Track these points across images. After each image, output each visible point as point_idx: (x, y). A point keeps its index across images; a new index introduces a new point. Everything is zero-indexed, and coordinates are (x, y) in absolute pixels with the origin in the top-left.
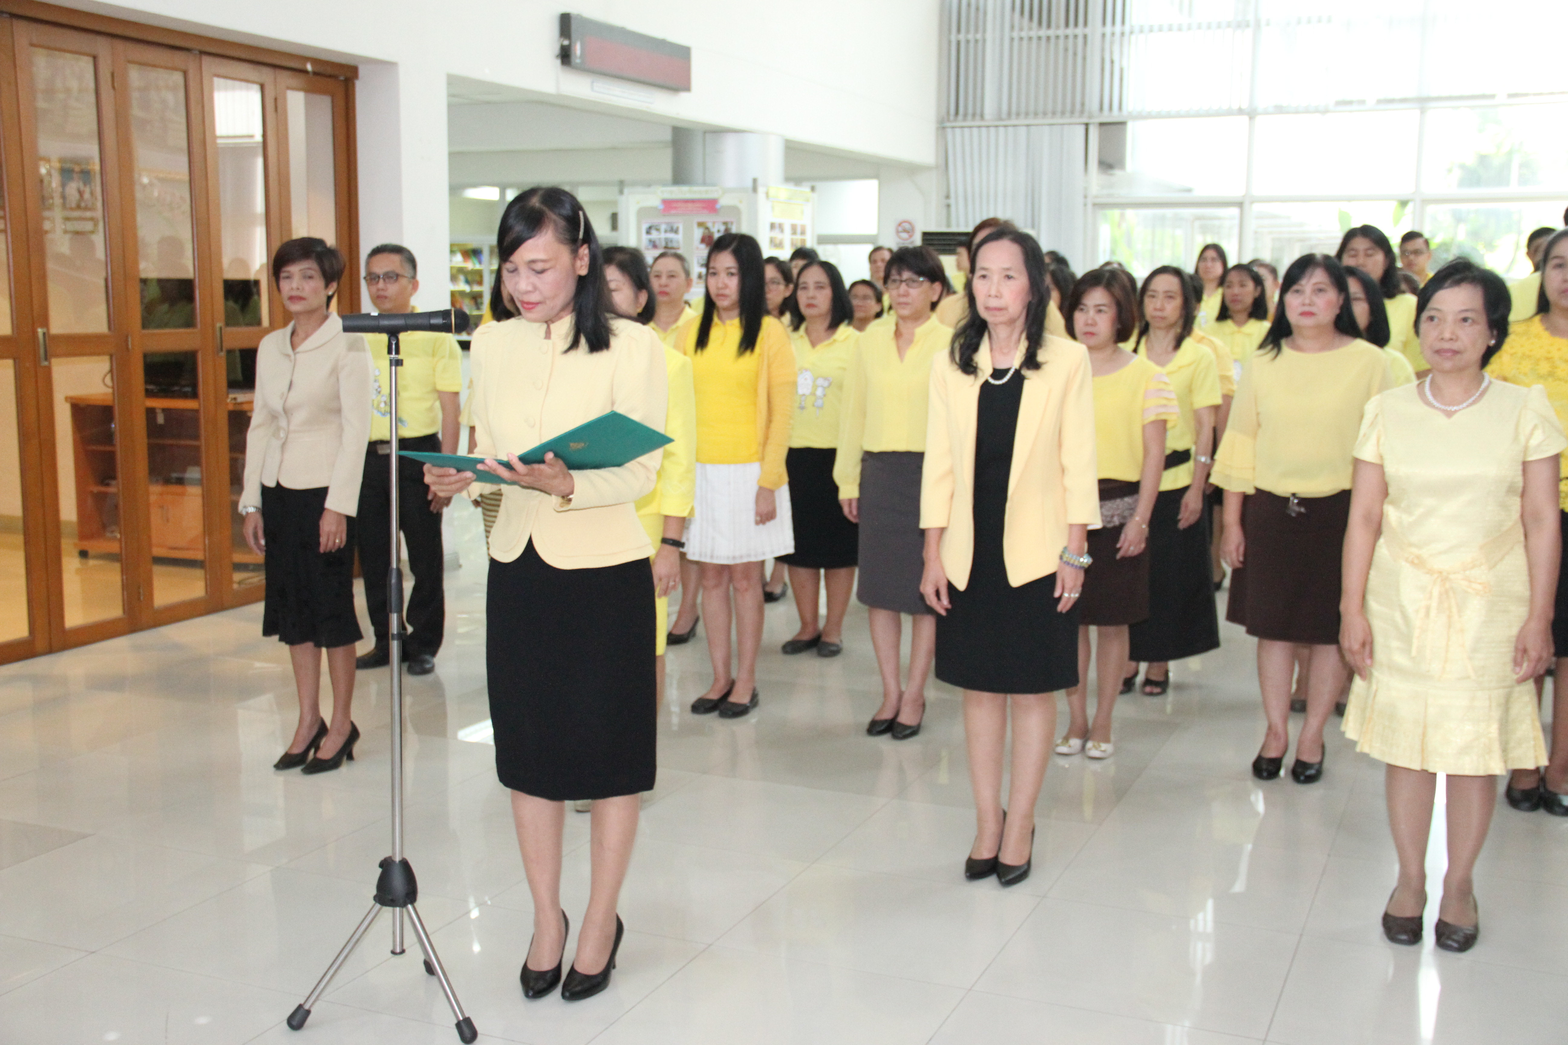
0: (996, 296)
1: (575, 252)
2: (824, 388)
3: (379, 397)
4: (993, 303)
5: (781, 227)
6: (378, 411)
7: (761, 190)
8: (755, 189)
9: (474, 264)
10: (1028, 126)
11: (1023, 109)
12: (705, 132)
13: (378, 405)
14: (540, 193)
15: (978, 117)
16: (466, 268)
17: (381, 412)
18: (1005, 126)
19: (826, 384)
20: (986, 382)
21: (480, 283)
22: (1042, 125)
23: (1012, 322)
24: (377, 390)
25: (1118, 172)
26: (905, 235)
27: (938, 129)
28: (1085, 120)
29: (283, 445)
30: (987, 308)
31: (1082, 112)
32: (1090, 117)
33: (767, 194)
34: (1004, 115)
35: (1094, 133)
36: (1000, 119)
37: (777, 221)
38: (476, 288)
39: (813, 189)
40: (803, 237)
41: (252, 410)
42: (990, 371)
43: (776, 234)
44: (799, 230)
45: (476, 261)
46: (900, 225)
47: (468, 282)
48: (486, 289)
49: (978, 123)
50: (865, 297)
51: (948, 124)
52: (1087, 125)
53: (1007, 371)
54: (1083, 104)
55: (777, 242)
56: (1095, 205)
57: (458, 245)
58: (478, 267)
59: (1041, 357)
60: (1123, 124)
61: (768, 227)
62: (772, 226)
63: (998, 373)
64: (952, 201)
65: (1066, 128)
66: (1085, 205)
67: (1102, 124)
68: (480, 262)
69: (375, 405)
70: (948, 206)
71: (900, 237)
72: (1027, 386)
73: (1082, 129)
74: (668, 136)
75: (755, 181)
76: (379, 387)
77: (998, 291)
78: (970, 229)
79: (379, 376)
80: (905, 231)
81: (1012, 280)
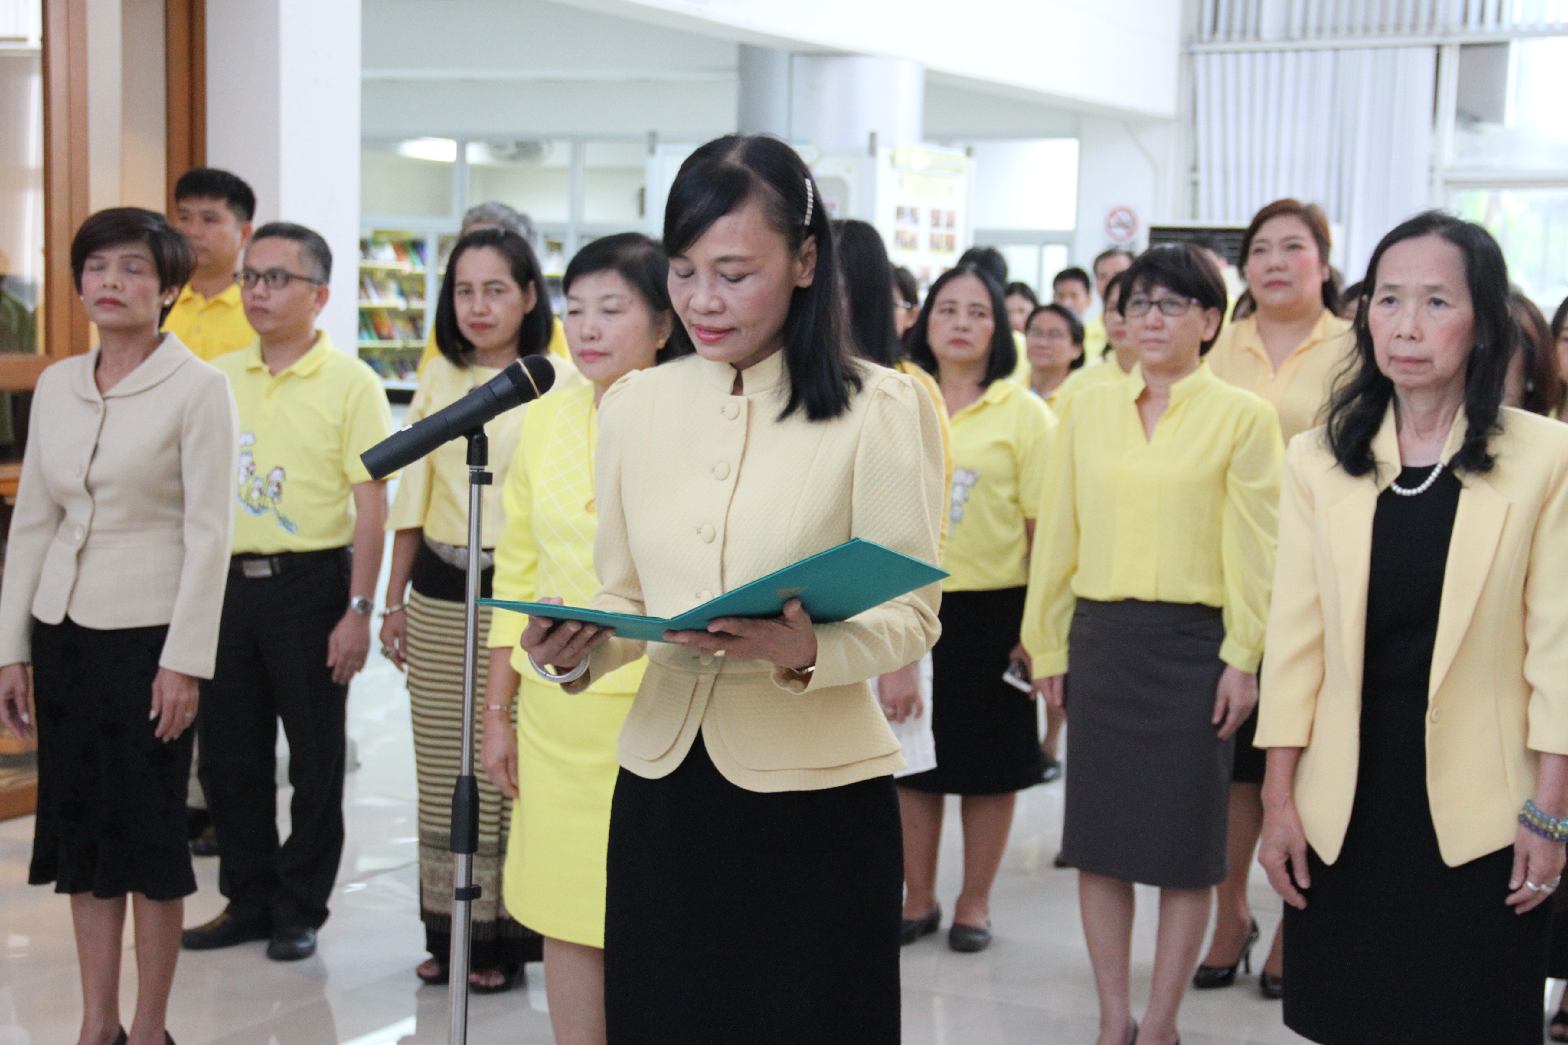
0: (1412, 338)
1: (794, 246)
2: (965, 487)
3: (251, 481)
4: (1406, 349)
5: (914, 215)
6: (248, 504)
7: (883, 152)
8: (872, 151)
9: (414, 264)
10: (1336, 50)
11: (1328, 22)
12: (792, 55)
13: (249, 494)
14: (741, 145)
15: (1250, 35)
16: (399, 271)
17: (252, 507)
18: (1297, 51)
19: (969, 480)
20: (1389, 490)
21: (421, 296)
22: (1361, 48)
23: (1440, 385)
24: (248, 469)
25: (1489, 129)
26: (1120, 232)
27: (1181, 55)
28: (1436, 39)
29: (80, 554)
30: (1392, 358)
31: (1431, 25)
32: (1446, 33)
33: (892, 160)
34: (1296, 32)
35: (1451, 62)
36: (1288, 38)
37: (907, 204)
38: (416, 304)
39: (969, 152)
40: (949, 232)
41: (14, 495)
42: (1398, 471)
43: (906, 226)
44: (943, 220)
45: (415, 257)
46: (1113, 214)
47: (402, 293)
48: (429, 306)
49: (1250, 45)
50: (1052, 333)
51: (1198, 48)
52: (1438, 48)
53: (1429, 469)
54: (1433, 13)
55: (907, 238)
56: (1447, 183)
57: (388, 233)
58: (419, 269)
59: (1496, 446)
60: (1501, 45)
61: (892, 213)
62: (900, 212)
63: (1409, 476)
64: (1202, 176)
65: (1401, 52)
66: (1431, 182)
67: (1464, 46)
68: (423, 261)
69: (243, 496)
70: (1195, 184)
71: (1112, 235)
72: (1465, 499)
73: (1430, 54)
74: (732, 59)
75: (873, 137)
76: (253, 464)
77: (1417, 328)
78: (1245, 223)
79: (253, 444)
80: (1122, 224)
81: (1441, 307)
